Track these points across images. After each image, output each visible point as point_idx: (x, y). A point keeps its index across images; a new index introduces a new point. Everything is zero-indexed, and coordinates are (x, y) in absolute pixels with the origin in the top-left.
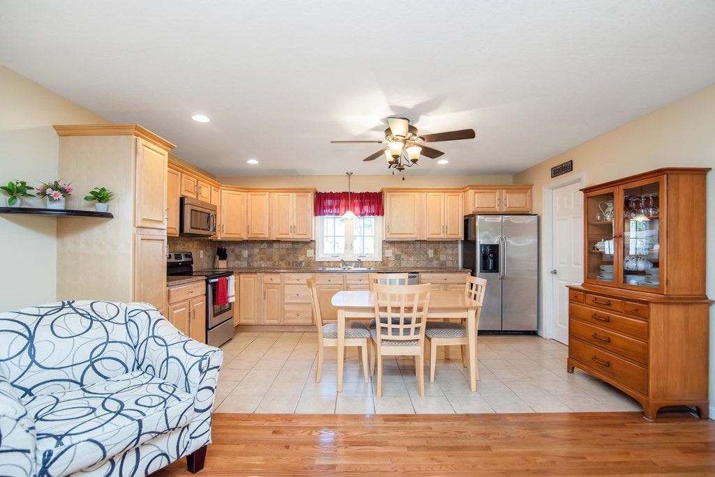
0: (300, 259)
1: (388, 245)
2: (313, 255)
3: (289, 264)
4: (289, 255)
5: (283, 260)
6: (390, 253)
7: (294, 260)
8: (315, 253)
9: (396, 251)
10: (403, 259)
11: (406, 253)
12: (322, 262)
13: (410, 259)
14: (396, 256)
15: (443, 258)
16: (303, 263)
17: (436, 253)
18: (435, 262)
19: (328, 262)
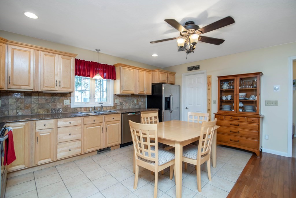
0: (58, 107)
1: (117, 97)
2: (69, 104)
3: (48, 111)
4: (48, 103)
5: (42, 108)
6: (117, 101)
7: (53, 107)
8: (70, 102)
9: (121, 100)
10: (124, 105)
11: (125, 101)
12: (76, 108)
13: (127, 104)
14: (120, 103)
15: (140, 103)
16: (61, 110)
17: (137, 101)
18: (137, 106)
19: (81, 108)
